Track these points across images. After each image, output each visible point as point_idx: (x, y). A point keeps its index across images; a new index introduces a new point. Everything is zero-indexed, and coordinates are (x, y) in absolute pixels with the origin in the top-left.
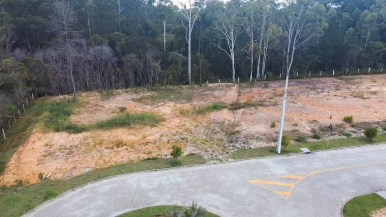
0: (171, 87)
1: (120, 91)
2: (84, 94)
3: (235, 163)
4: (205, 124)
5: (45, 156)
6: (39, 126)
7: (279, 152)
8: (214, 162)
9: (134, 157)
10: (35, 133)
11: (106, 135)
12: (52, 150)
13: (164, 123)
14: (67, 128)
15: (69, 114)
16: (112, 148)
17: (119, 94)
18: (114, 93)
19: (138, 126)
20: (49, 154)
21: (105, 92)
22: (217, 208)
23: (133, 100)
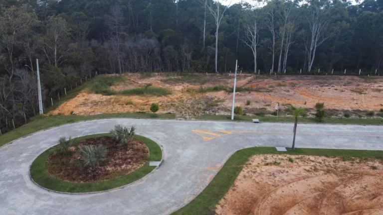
0: (196, 74)
1: (156, 74)
2: (130, 74)
3: (195, 122)
4: (197, 98)
5: (81, 104)
6: (87, 89)
7: (232, 118)
8: (180, 119)
9: (131, 110)
10: (83, 92)
11: (124, 98)
12: (86, 102)
13: (170, 95)
14: (104, 92)
15: (110, 85)
16: (122, 105)
17: (154, 76)
18: (152, 75)
19: (149, 95)
20: (84, 104)
21: (145, 73)
22: (158, 139)
23: (161, 80)
